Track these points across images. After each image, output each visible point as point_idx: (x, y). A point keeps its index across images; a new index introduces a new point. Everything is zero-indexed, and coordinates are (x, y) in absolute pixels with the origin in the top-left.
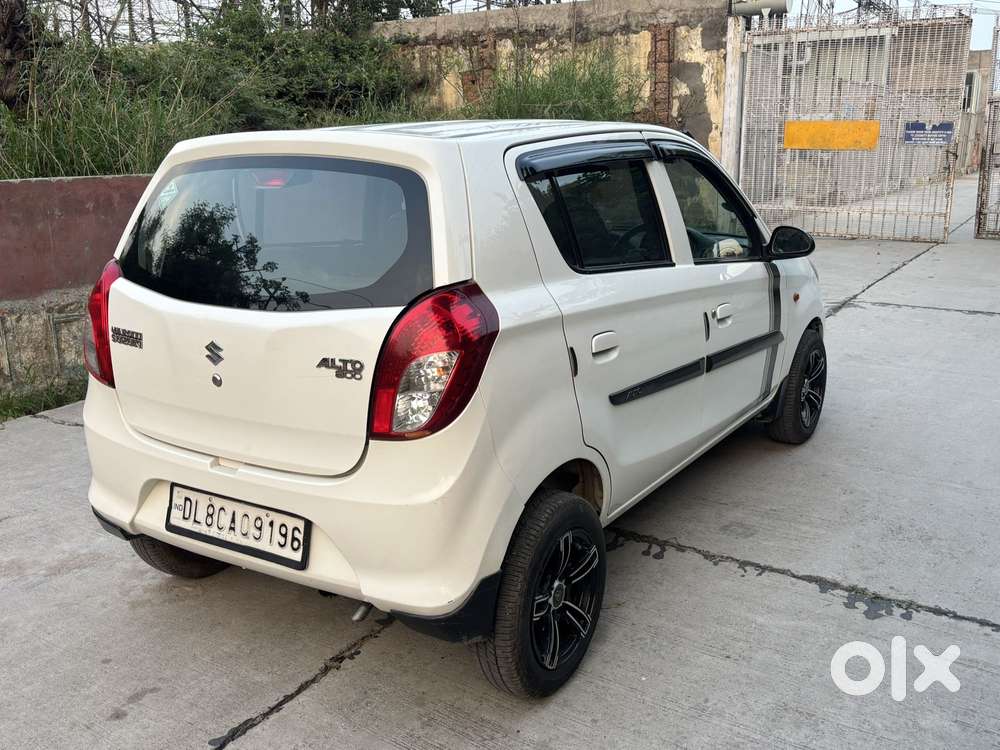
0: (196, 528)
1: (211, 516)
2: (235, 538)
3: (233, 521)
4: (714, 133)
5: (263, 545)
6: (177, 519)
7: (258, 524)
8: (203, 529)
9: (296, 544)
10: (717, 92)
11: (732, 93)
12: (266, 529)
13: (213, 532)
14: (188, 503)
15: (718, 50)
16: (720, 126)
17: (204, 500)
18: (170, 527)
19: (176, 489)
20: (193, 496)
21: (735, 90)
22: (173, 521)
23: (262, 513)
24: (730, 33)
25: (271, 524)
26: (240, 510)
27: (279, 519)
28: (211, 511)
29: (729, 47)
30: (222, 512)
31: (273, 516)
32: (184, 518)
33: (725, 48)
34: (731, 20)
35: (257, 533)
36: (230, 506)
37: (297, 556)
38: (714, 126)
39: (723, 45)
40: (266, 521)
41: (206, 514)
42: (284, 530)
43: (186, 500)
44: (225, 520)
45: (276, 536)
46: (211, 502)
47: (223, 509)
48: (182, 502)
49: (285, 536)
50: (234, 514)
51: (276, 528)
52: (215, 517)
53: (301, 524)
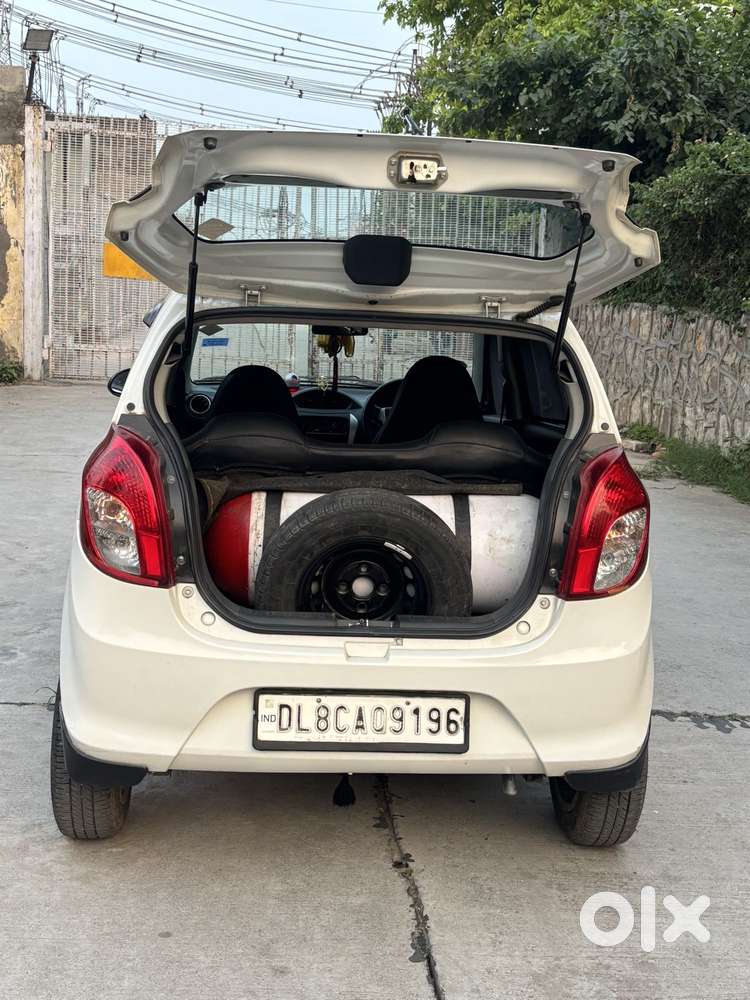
0: (303, 738)
1: (325, 718)
2: (369, 737)
3: (360, 718)
4: (13, 251)
5: (408, 736)
6: (268, 732)
7: (398, 714)
8: (315, 736)
9: (452, 727)
10: (14, 199)
11: (33, 203)
12: (410, 719)
13: (331, 736)
14: (285, 711)
15: (14, 146)
16: (21, 242)
17: (309, 703)
18: (259, 745)
19: (263, 698)
20: (291, 700)
21: (39, 197)
22: (262, 736)
23: (400, 701)
24: (29, 127)
25: (416, 712)
26: (369, 704)
27: (425, 704)
28: (323, 713)
29: (28, 143)
30: (341, 712)
31: (416, 702)
32: (281, 729)
33: (23, 143)
34: (28, 109)
35: (397, 726)
36: (352, 703)
37: (458, 739)
38: (12, 242)
39: (21, 140)
40: (408, 710)
41: (316, 719)
42: (435, 715)
43: (282, 707)
44: (348, 719)
45: (426, 724)
46: (322, 703)
47: (342, 707)
48: (275, 711)
49: (438, 721)
50: (360, 710)
51: (424, 714)
52: (331, 719)
53: (460, 704)
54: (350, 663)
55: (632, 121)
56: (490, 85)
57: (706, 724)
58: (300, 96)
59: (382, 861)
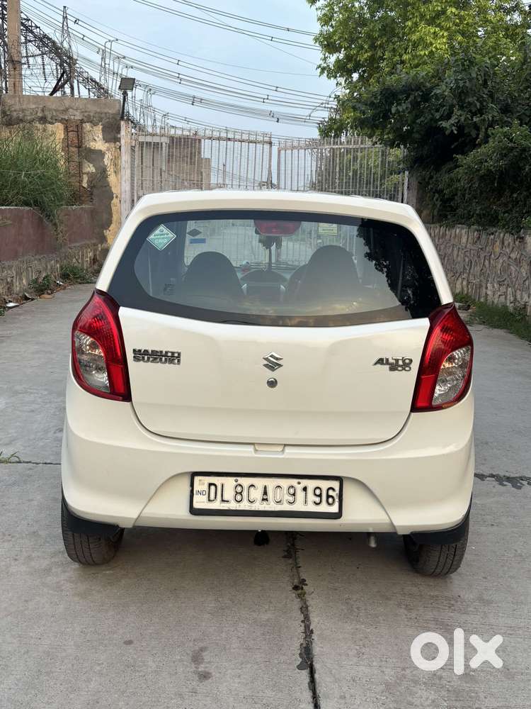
0: (225, 506)
1: (241, 493)
2: (271, 506)
3: (265, 493)
4: (115, 201)
5: (299, 507)
6: (200, 502)
7: (292, 491)
8: (233, 506)
9: (331, 500)
10: (115, 172)
11: (126, 174)
12: (300, 494)
13: (244, 506)
14: (213, 488)
15: (115, 143)
16: (119, 196)
17: (230, 483)
18: (194, 511)
19: (197, 479)
20: (218, 481)
21: (128, 172)
22: (196, 505)
23: (294, 482)
24: (123, 132)
25: (305, 489)
26: (271, 483)
27: (311, 484)
28: (239, 489)
29: (123, 141)
30: (252, 489)
31: (305, 482)
32: (209, 500)
33: (120, 142)
34: (122, 123)
35: (291, 499)
36: (260, 483)
37: (335, 509)
38: (114, 195)
39: (119, 140)
40: (299, 488)
41: (234, 493)
42: (318, 492)
43: (210, 485)
44: (257, 494)
45: (311, 498)
46: (239, 482)
47: (252, 486)
48: (205, 487)
49: (320, 496)
50: (265, 488)
51: (310, 491)
52: (245, 494)
53: (336, 485)
54: (256, 455)
55: (456, 121)
56: (375, 101)
57: (505, 483)
58: (278, 121)
59: (286, 584)
